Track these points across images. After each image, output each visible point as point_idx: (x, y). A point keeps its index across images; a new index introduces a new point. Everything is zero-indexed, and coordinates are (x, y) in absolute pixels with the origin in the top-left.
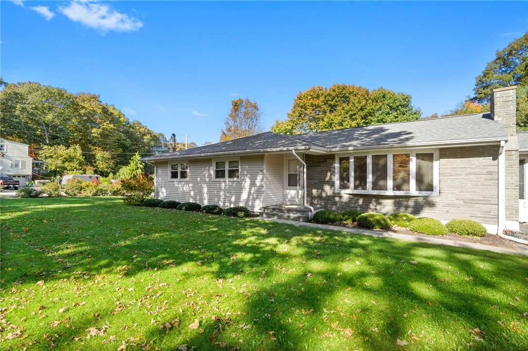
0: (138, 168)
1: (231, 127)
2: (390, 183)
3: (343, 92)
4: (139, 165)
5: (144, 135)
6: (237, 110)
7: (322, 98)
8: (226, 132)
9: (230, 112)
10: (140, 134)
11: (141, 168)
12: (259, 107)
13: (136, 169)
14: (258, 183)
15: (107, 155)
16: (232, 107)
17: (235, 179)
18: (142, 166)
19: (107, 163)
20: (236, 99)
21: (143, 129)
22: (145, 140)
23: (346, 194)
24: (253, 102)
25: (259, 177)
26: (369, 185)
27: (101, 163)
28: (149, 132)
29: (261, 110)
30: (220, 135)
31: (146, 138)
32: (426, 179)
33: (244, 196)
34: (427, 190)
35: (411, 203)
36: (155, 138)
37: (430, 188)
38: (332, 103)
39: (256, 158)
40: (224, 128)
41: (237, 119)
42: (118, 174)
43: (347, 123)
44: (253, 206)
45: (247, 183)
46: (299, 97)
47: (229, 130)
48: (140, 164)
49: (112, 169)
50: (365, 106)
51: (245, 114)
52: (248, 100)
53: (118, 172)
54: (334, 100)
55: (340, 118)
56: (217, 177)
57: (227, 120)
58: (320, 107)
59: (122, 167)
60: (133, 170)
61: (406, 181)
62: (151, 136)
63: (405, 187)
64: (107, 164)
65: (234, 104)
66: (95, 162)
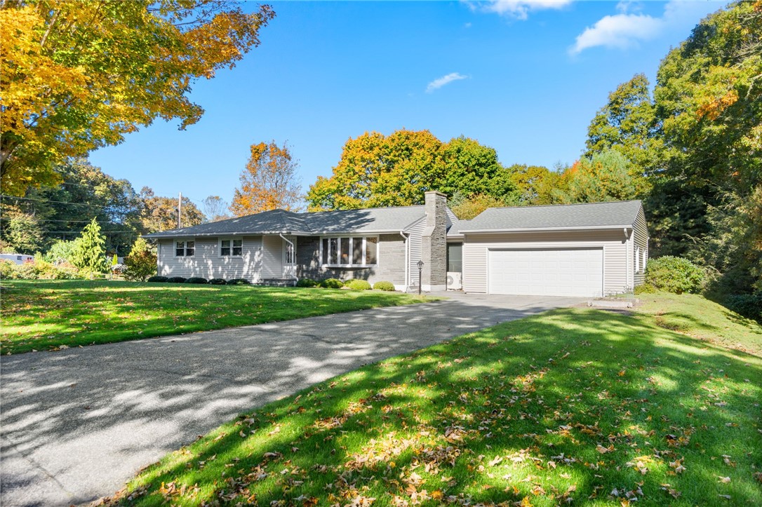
0: (95, 244)
1: (250, 185)
2: (351, 258)
3: (405, 143)
4: (97, 239)
5: (94, 183)
6: (258, 159)
7: (376, 150)
8: (241, 192)
9: (248, 163)
10: (86, 182)
11: (100, 244)
12: (290, 155)
13: (92, 247)
14: (257, 259)
15: (29, 220)
16: (251, 154)
17: (238, 256)
18: (102, 242)
19: (30, 233)
20: (257, 143)
21: (94, 174)
22: (96, 193)
23: (324, 267)
24: (281, 148)
25: (257, 253)
26: (339, 260)
27: (19, 234)
28: (105, 179)
29: (294, 160)
30: (233, 197)
31: (99, 191)
32: (372, 256)
33: (245, 269)
34: (372, 263)
35: (363, 273)
36: (115, 190)
37: (374, 262)
38: (389, 157)
39: (255, 239)
40: (239, 185)
41: (259, 173)
42: (49, 254)
43: (405, 186)
44: (252, 278)
45: (247, 258)
46: (348, 145)
47: (246, 189)
48: (99, 237)
49: (39, 244)
50: (430, 164)
51: (270, 165)
52: (275, 146)
53: (49, 249)
54: (392, 154)
55: (395, 179)
56: (223, 254)
57: (243, 174)
58: (373, 162)
59: (55, 243)
60: (88, 248)
61: (359, 257)
62: (108, 186)
63: (359, 261)
64: (29, 236)
65: (254, 151)
66: (9, 233)
